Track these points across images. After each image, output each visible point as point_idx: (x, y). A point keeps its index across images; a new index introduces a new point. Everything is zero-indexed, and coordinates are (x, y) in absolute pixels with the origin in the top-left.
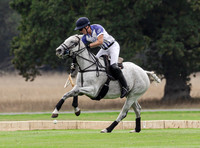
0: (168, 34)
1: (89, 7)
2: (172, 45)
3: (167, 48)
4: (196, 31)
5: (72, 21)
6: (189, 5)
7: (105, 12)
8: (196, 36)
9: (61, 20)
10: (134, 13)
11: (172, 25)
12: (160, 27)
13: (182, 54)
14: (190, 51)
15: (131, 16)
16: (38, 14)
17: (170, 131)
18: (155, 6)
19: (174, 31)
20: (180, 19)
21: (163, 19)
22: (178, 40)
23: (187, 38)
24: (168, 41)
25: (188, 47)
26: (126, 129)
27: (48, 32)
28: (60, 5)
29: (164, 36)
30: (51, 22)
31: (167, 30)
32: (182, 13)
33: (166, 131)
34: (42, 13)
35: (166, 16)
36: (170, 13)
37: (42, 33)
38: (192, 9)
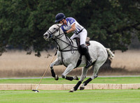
0: (95, 23)
1: (40, 5)
2: (98, 31)
3: (95, 33)
4: (115, 22)
5: (28, 14)
6: (110, 3)
7: (51, 8)
8: (115, 25)
9: (20, 14)
10: (72, 9)
11: (98, 18)
12: (90, 18)
13: (105, 38)
14: (111, 36)
15: (70, 11)
16: (4, 9)
17: (96, 91)
18: (87, 4)
19: (100, 22)
20: (104, 13)
21: (92, 13)
22: (102, 28)
23: (109, 26)
24: (95, 29)
25: (109, 33)
26: (66, 90)
27: (11, 22)
28: (20, 3)
29: (93, 25)
30: (14, 15)
31: (95, 21)
32: (105, 9)
33: (94, 91)
34: (7, 9)
35: (94, 11)
36: (97, 9)
37: (7, 23)
38: (112, 6)
